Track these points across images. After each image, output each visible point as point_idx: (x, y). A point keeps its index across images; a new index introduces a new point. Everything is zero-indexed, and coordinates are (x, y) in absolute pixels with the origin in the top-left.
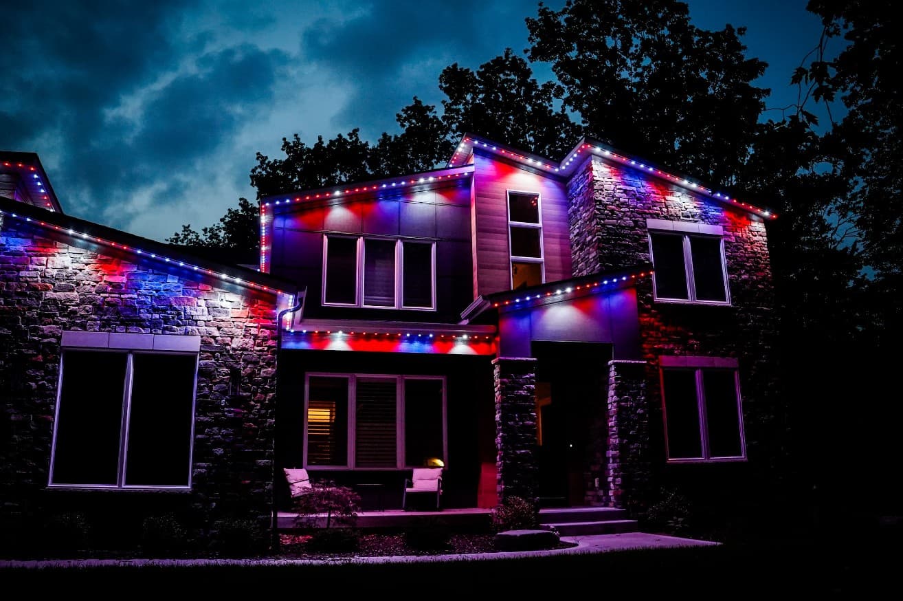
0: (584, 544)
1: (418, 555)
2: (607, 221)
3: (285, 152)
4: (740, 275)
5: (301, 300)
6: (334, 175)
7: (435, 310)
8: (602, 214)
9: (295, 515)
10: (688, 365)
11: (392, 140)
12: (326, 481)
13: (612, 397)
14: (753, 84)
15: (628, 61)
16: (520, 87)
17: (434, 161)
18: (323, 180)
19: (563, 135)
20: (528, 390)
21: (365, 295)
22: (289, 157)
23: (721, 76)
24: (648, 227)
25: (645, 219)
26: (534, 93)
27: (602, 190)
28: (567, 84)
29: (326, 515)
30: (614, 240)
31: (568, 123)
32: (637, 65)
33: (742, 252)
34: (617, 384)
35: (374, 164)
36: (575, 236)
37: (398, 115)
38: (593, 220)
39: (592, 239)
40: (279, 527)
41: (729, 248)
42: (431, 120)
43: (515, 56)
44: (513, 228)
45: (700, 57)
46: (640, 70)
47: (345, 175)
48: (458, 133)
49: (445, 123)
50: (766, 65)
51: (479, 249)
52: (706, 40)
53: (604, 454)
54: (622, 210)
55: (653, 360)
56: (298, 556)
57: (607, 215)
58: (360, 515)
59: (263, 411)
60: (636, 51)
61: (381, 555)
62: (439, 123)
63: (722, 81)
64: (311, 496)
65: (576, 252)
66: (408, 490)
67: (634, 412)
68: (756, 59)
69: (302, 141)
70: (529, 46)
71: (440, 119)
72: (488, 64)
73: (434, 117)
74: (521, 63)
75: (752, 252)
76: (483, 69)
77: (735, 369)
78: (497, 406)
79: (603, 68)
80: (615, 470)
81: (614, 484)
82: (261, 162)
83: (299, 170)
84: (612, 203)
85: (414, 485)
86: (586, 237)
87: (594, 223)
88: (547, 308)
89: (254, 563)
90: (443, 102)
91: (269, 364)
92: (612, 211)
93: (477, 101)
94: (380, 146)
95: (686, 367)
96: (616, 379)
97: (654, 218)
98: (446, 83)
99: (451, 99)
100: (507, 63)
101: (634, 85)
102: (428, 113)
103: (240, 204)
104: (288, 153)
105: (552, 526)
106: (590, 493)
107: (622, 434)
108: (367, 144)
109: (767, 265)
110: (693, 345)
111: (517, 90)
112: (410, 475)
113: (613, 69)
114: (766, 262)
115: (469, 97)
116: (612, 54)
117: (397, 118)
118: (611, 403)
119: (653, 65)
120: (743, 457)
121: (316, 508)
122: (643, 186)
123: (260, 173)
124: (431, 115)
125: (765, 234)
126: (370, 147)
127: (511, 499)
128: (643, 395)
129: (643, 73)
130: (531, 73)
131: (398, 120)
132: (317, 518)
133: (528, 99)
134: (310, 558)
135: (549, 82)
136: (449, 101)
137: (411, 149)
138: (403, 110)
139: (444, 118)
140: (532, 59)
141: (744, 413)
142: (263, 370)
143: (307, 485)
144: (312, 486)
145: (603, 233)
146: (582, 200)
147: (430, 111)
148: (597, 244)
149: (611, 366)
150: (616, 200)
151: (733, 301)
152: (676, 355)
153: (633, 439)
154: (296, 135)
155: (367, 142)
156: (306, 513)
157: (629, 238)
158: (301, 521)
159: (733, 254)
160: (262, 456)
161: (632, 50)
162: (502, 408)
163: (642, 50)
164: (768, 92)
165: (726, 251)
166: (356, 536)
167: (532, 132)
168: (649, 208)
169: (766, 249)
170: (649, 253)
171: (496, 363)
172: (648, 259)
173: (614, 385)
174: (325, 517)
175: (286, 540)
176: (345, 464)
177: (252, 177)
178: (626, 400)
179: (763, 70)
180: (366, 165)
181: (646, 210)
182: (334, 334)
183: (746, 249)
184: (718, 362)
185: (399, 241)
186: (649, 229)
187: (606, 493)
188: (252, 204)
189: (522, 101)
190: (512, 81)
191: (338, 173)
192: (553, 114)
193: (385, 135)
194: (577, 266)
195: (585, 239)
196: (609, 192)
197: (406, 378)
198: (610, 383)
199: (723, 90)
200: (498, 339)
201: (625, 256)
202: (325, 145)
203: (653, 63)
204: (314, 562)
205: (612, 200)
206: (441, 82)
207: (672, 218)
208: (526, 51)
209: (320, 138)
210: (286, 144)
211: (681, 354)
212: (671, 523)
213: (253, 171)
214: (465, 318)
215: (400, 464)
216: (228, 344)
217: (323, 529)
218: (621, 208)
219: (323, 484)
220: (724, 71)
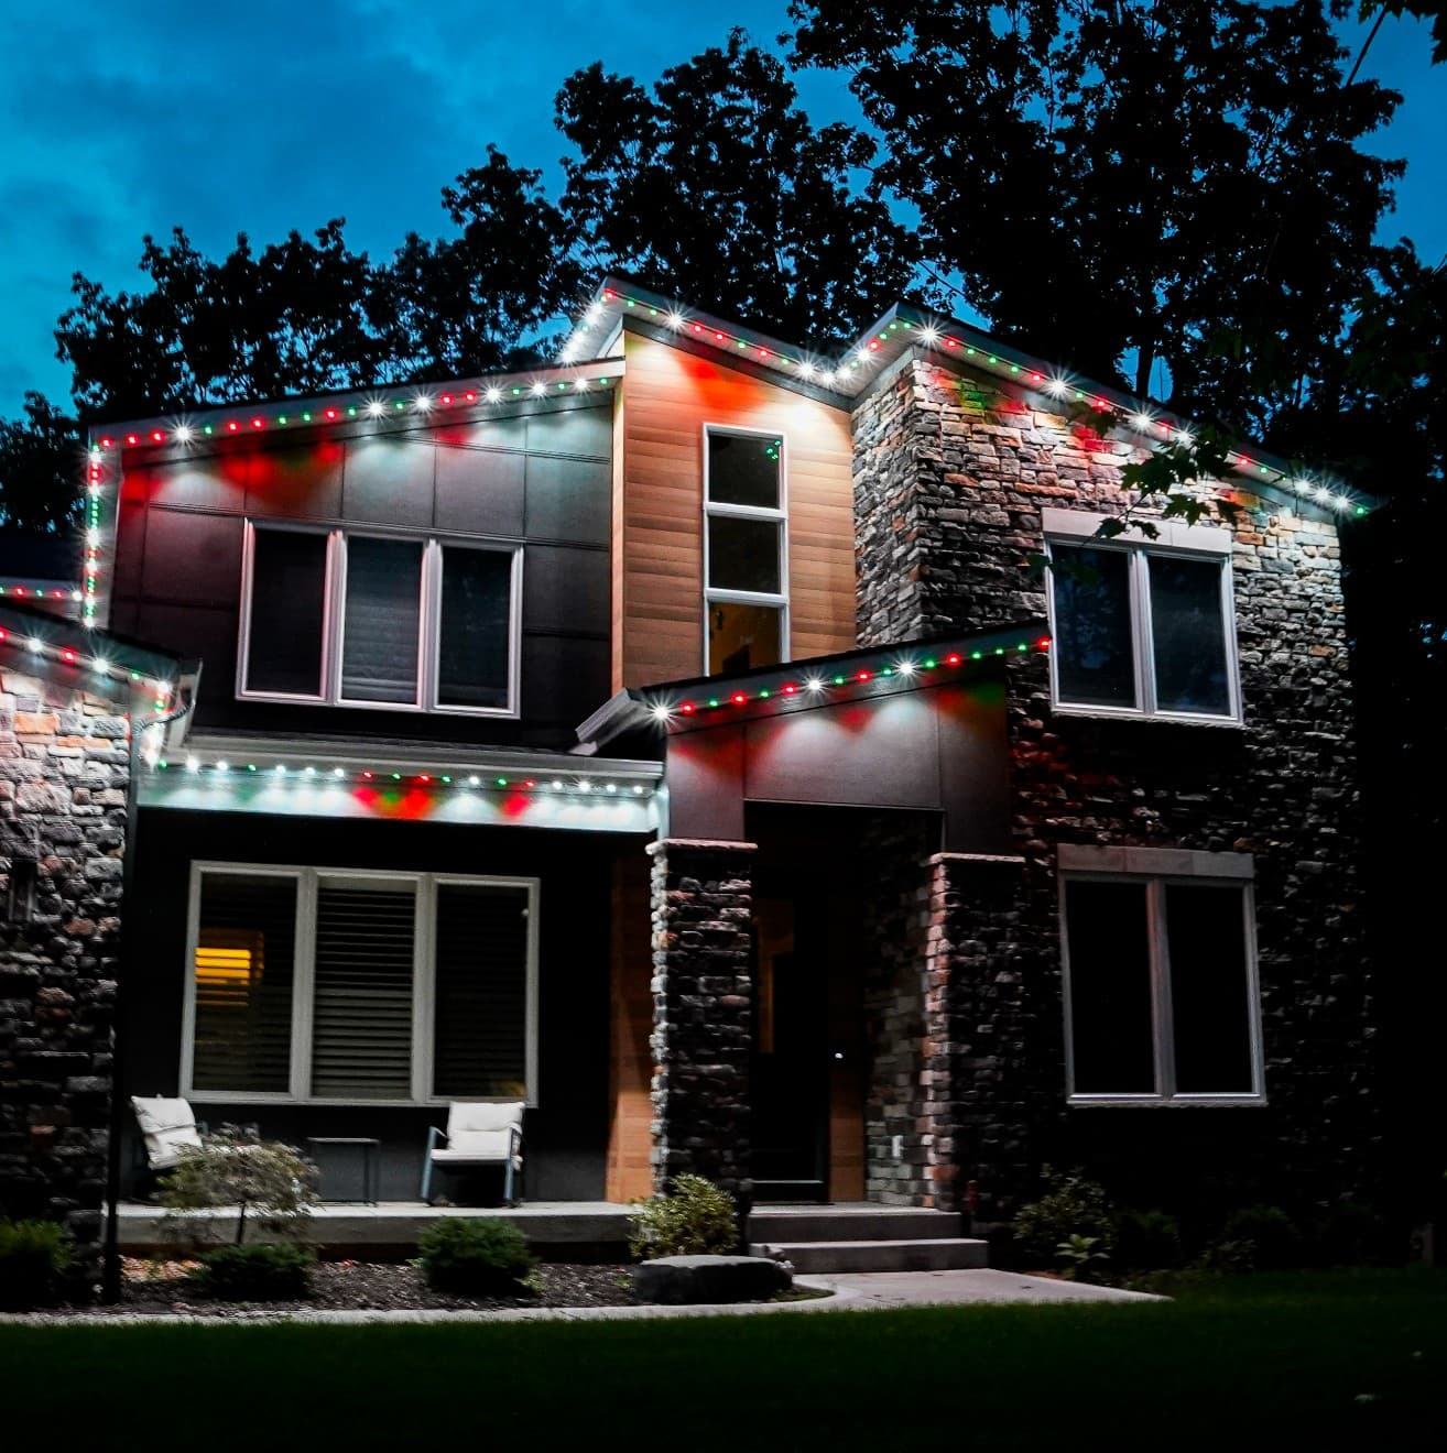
0: (851, 1293)
1: (451, 1308)
2: (943, 511)
3: (148, 274)
4: (1266, 653)
5: (186, 693)
6: (277, 335)
7: (518, 717)
8: (932, 493)
9: (160, 1212)
10: (1131, 869)
11: (432, 251)
12: (237, 1129)
13: (938, 940)
14: (1363, 145)
15: (1045, 73)
16: (764, 131)
17: (536, 311)
18: (247, 349)
19: (873, 257)
20: (732, 919)
21: (344, 674)
22: (160, 286)
23: (1281, 122)
24: (1046, 528)
25: (1038, 507)
26: (799, 147)
27: (935, 434)
28: (886, 125)
29: (232, 1212)
30: (959, 558)
31: (887, 226)
32: (1069, 85)
33: (1276, 597)
34: (949, 909)
35: (382, 312)
36: (867, 544)
37: (447, 193)
38: (909, 508)
39: (905, 555)
40: (122, 1239)
41: (1245, 586)
42: (531, 209)
43: (755, 49)
44: (715, 520)
45: (1229, 73)
46: (1074, 98)
47: (306, 338)
48: (603, 243)
49: (567, 215)
50: (1399, 99)
51: (629, 568)
52: (1247, 26)
53: (915, 1078)
54: (983, 484)
55: (1042, 854)
56: (168, 1306)
57: (944, 496)
58: (316, 1212)
59: (89, 961)
60: (1068, 48)
61: (363, 1306)
62: (552, 215)
63: (1283, 136)
64: (199, 1165)
65: (869, 581)
66: (437, 1154)
67: (990, 980)
68: (1375, 82)
69: (193, 247)
70: (792, 27)
71: (555, 204)
72: (686, 68)
73: (539, 200)
74: (769, 68)
75: (1301, 597)
76: (671, 80)
77: (1246, 881)
78: (659, 957)
79: (980, 90)
80: (939, 1118)
81: (937, 1153)
82: (85, 299)
83: (185, 320)
84: (960, 466)
85: (451, 1144)
86: (891, 548)
87: (913, 514)
88: (786, 723)
89: (61, 1320)
90: (565, 162)
91: (106, 848)
92: (958, 487)
93: (653, 162)
94: (401, 265)
95: (1125, 874)
96: (948, 899)
97: (1061, 506)
98: (571, 113)
99: (586, 151)
100: (734, 65)
101: (1060, 135)
102: (524, 187)
103: (27, 408)
104: (156, 276)
105: (775, 1248)
106: (878, 1171)
107: (957, 1031)
108: (363, 260)
109: (1336, 629)
110: (1143, 820)
111: (757, 139)
112: (441, 1117)
113: (1007, 95)
114: (1336, 623)
115: (632, 149)
116: (1005, 55)
117: (444, 198)
118: (934, 956)
119: (1107, 88)
120: (1256, 1097)
121: (212, 1194)
122: (1036, 427)
123: (81, 326)
124: (529, 194)
125: (1337, 553)
126: (374, 267)
127: (683, 1180)
128: (1012, 941)
129: (1082, 105)
130: (794, 94)
131: (445, 205)
132: (212, 1219)
133: (784, 160)
134: (193, 1312)
135: (836, 125)
136: (581, 160)
137: (480, 278)
138: (460, 179)
139: (566, 203)
140: (797, 62)
141: (1262, 989)
142: (92, 861)
143: (192, 1138)
144: (203, 1141)
145: (933, 540)
146: (886, 455)
147: (531, 182)
148: (916, 569)
149: (937, 865)
150: (968, 461)
151: (1248, 714)
152: (1101, 844)
153: (983, 1046)
154: (178, 231)
155: (365, 254)
156: (187, 1206)
157: (997, 553)
158: (172, 1225)
159: (1255, 600)
160: (84, 1068)
161: (1057, 44)
162: (670, 961)
163: (1084, 48)
164: (1399, 167)
165: (1236, 591)
166: (305, 1263)
167: (793, 246)
168: (1052, 483)
169: (1336, 589)
170: (1044, 592)
171: (659, 853)
172: (1040, 609)
173: (943, 913)
174: (232, 1219)
175: (137, 1271)
176: (282, 1085)
177: (60, 337)
178: (972, 951)
179: (1389, 112)
180: (363, 314)
181: (1041, 488)
182: (265, 773)
183: (1286, 589)
184: (1205, 864)
185: (432, 542)
186: (1046, 534)
187: (917, 1176)
188: (57, 409)
189: (766, 165)
190: (746, 112)
191: (288, 331)
192: (849, 201)
193: (413, 239)
194: (868, 619)
195: (890, 555)
196: (953, 438)
197: (441, 881)
198: (933, 908)
199: (1286, 159)
200: (664, 793)
201: (984, 600)
202: (255, 257)
203: (1107, 82)
204: (205, 1321)
205: (960, 460)
206: (560, 110)
207: (1105, 506)
208: (782, 40)
209: (242, 240)
210: (153, 252)
211: (1113, 841)
212: (1066, 1249)
213: (64, 321)
214: (589, 740)
215: (421, 1092)
216: (7, 799)
217: (227, 1245)
218: (980, 479)
219: (230, 1137)
220: (1292, 109)
